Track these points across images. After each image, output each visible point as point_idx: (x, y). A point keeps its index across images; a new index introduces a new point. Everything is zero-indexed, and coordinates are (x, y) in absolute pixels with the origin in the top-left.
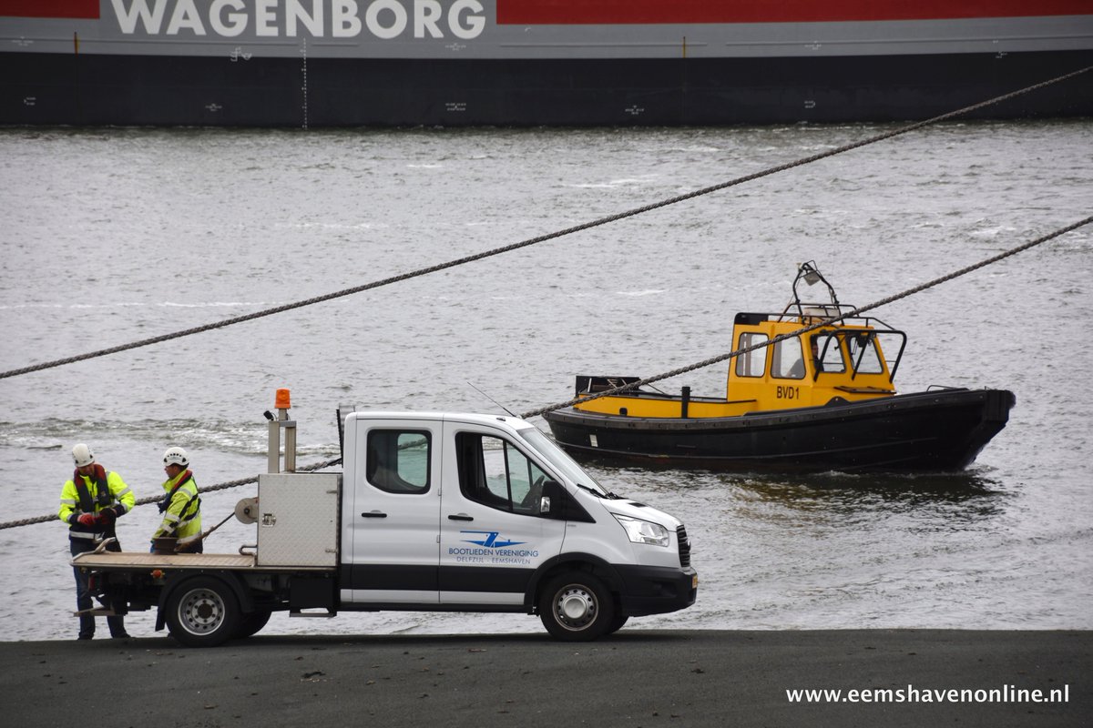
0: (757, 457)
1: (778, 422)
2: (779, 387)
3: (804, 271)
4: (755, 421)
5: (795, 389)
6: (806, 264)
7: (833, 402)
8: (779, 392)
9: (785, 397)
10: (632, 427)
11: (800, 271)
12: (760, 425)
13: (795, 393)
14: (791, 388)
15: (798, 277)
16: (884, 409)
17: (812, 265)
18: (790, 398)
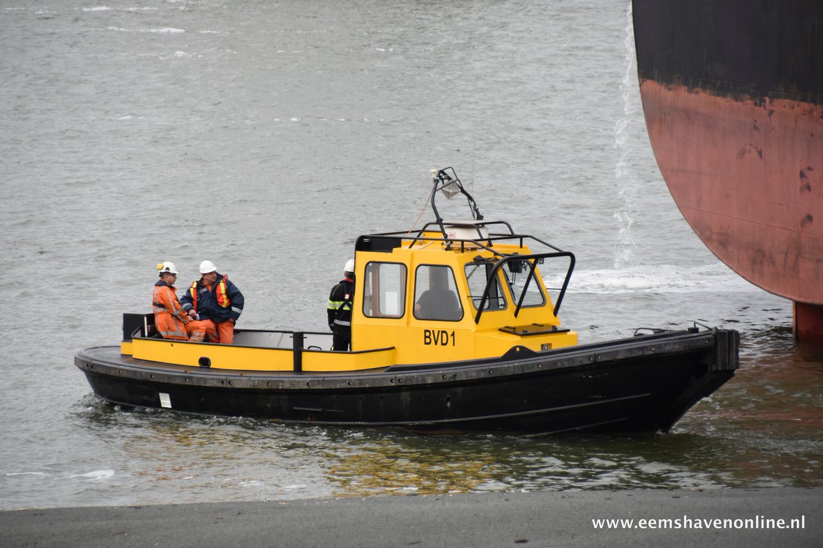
0: (410, 423)
1: (440, 380)
2: (426, 331)
3: (441, 182)
4: (407, 379)
5: (450, 334)
6: (442, 172)
7: (512, 354)
8: (426, 337)
9: (436, 343)
10: (226, 385)
11: (436, 182)
12: (415, 383)
13: (451, 339)
14: (443, 332)
15: (435, 190)
16: (586, 362)
17: (449, 172)
18: (443, 344)
